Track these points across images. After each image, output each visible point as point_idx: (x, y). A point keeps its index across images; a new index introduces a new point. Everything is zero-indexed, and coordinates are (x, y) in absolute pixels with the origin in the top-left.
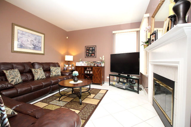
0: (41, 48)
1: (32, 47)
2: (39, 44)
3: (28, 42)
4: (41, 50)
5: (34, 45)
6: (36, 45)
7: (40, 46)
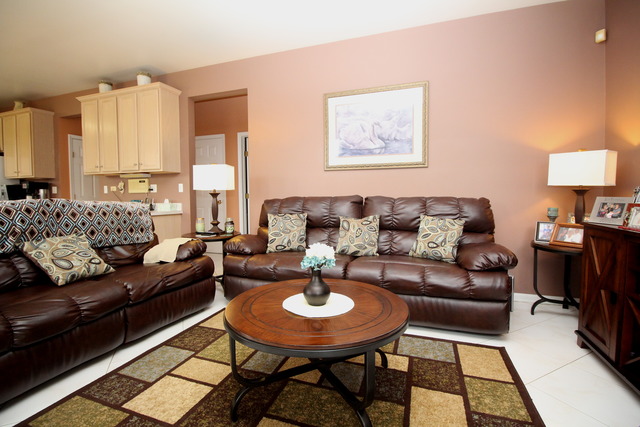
0: (410, 141)
1: (378, 146)
2: (402, 130)
3: (364, 131)
4: (411, 151)
5: (383, 139)
6: (389, 136)
7: (409, 136)
